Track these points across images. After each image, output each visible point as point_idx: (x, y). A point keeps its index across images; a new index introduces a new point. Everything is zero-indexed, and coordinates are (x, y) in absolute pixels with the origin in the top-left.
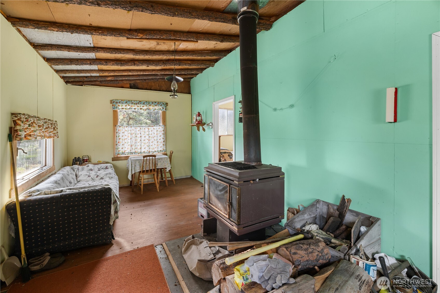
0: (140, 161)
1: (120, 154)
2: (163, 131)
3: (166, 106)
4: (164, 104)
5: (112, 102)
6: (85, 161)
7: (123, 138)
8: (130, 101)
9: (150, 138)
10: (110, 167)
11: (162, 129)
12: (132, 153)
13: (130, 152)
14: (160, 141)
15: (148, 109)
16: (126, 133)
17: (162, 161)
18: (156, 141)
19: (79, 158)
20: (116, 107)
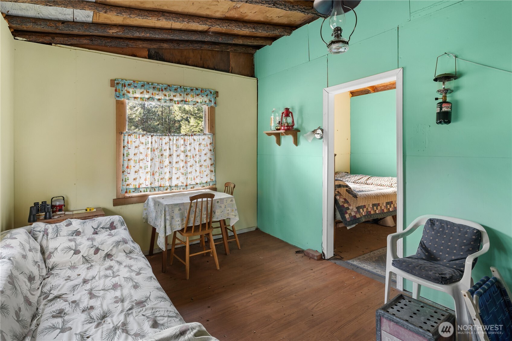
0: (182, 207)
1: (130, 192)
2: (210, 144)
3: (215, 98)
4: (213, 93)
5: (114, 83)
6: (56, 208)
7: (137, 158)
8: (150, 83)
9: (188, 159)
10: (119, 225)
11: (209, 141)
12: (154, 189)
13: (149, 186)
14: (205, 164)
15: (184, 102)
16: (142, 148)
17: (223, 206)
18: (198, 165)
19: (44, 203)
20: (124, 95)
